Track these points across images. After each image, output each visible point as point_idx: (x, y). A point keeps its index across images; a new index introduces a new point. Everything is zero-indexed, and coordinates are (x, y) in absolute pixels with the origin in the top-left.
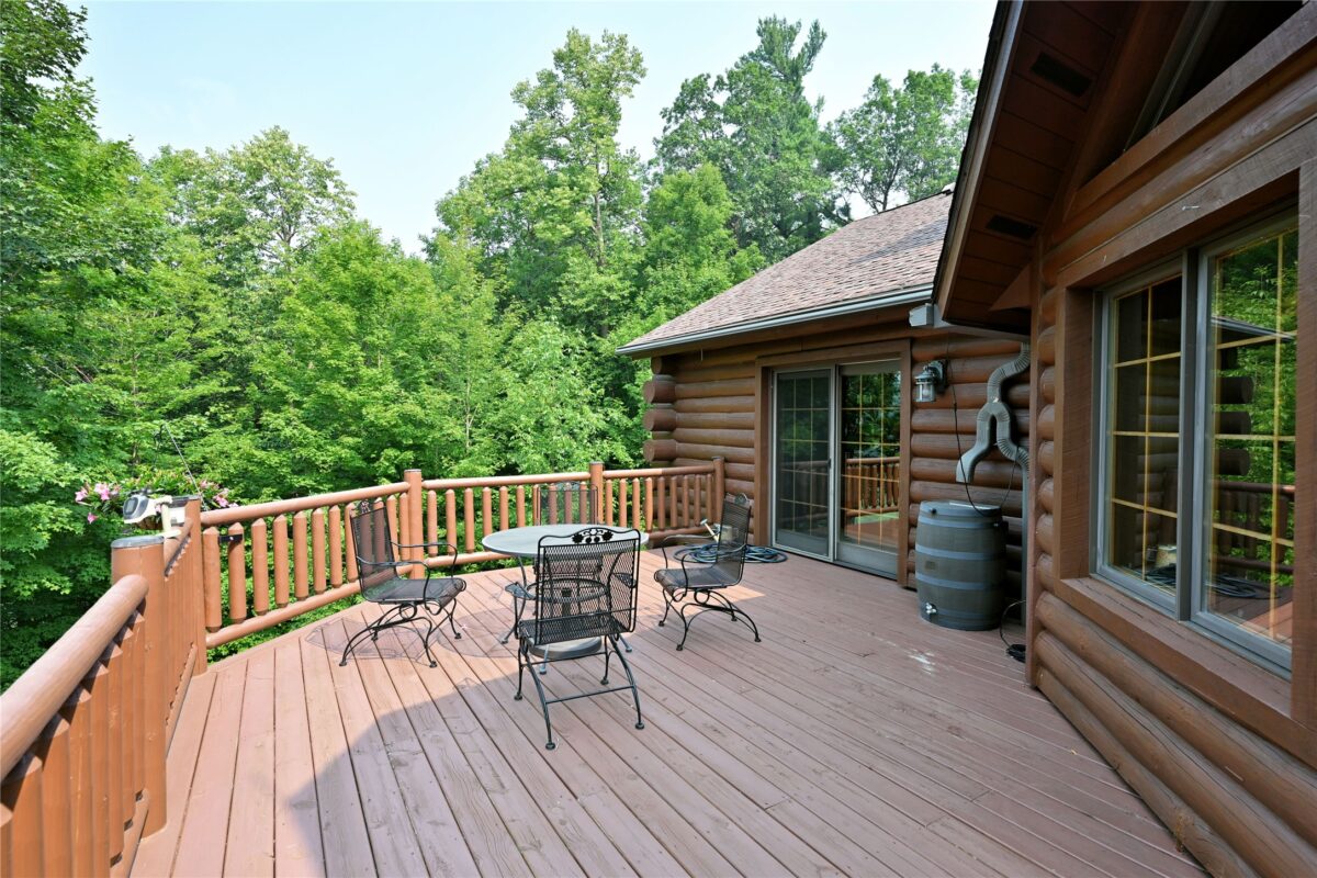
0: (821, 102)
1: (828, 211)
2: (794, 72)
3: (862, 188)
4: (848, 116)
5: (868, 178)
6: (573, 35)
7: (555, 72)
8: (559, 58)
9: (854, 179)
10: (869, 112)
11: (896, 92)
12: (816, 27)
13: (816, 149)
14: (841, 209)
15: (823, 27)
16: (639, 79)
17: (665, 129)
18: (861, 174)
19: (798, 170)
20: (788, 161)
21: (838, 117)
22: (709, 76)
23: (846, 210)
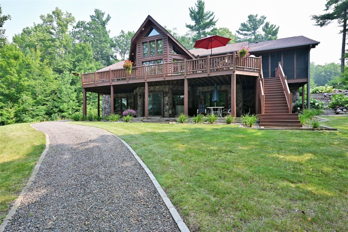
0: (109, 31)
1: (112, 57)
2: (104, 24)
3: (119, 53)
4: (116, 37)
5: (121, 51)
6: (57, 8)
7: (52, 15)
8: (54, 13)
9: (117, 50)
10: (121, 37)
11: (126, 34)
12: (109, 15)
13: (109, 42)
14: (115, 56)
15: (110, 16)
16: (74, 22)
17: (73, 30)
18: (119, 50)
19: (106, 47)
20: (104, 44)
21: (114, 37)
22: (86, 22)
23: (116, 56)
